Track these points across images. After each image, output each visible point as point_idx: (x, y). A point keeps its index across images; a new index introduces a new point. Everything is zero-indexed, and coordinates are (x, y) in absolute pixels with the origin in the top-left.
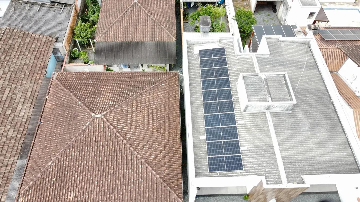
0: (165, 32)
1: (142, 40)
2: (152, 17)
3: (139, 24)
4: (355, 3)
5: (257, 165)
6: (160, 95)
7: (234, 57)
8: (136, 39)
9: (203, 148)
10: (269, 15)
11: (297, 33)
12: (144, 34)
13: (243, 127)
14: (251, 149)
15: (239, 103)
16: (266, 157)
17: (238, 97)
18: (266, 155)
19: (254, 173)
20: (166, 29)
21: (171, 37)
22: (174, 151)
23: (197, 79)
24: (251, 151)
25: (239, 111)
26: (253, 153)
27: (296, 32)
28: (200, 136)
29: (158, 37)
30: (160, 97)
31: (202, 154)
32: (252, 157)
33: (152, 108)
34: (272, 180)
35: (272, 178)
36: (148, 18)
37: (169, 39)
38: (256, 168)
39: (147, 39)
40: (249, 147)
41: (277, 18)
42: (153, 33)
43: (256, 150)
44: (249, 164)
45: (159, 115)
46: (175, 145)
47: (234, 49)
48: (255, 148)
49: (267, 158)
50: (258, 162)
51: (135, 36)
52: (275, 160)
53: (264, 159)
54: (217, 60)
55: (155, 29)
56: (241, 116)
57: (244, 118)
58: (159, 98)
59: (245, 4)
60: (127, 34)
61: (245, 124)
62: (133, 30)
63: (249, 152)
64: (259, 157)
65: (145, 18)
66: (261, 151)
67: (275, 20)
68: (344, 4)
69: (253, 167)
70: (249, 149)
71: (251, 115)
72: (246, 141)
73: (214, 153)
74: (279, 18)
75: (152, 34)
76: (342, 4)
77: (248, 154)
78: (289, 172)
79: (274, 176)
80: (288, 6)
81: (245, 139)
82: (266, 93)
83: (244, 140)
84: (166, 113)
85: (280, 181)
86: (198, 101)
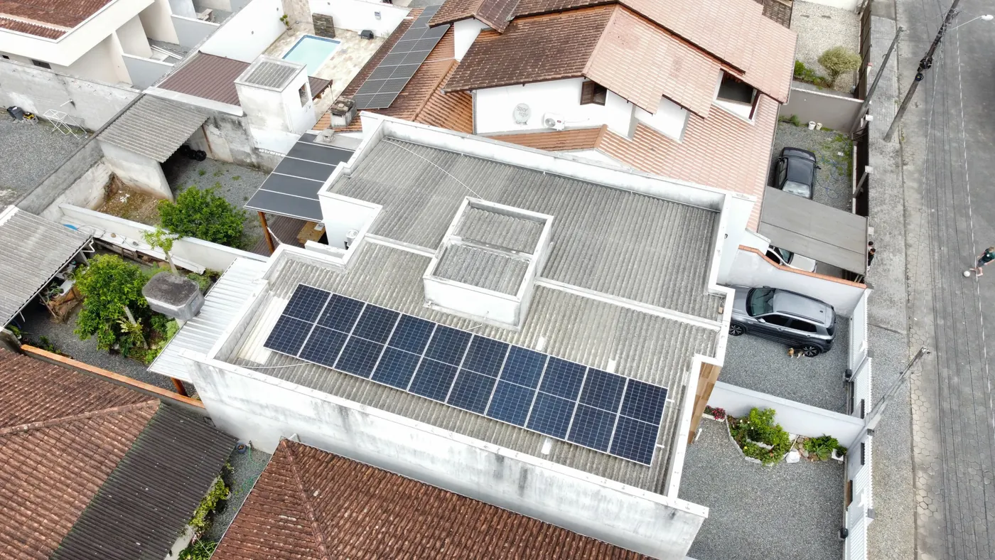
0: (111, 415)
1: (83, 502)
2: (25, 427)
3: (17, 481)
4: (288, 29)
5: (662, 359)
6: (354, 515)
7: (342, 277)
8: (64, 522)
9: (577, 455)
10: (202, 174)
11: (330, 142)
12: (68, 486)
13: (557, 345)
14: (618, 352)
15: (487, 326)
16: (649, 333)
17: (470, 321)
18: (643, 332)
19: (678, 374)
20: (104, 408)
21: (140, 409)
22: (547, 540)
23: (358, 391)
24: (623, 356)
25: (510, 335)
26: (631, 353)
27: (324, 142)
28: (540, 450)
29: (114, 446)
30: (361, 517)
31: (595, 466)
32: (640, 360)
33: (392, 551)
34: (703, 345)
35: (700, 345)
36: (18, 440)
37: (145, 418)
38: (667, 364)
39: (94, 486)
40: (611, 355)
41: (224, 163)
42: (86, 455)
43: (624, 345)
44: (654, 375)
45: (424, 541)
46: (528, 533)
47: (317, 269)
48: (618, 345)
49: (652, 334)
50: (654, 354)
51: (52, 521)
52: (659, 321)
53: (651, 339)
54: (330, 317)
55: (73, 441)
56: (526, 338)
57: (533, 334)
58: (363, 520)
59: (123, 200)
60: (24, 542)
61: (551, 337)
62: (22, 515)
63: (626, 361)
64: (643, 347)
65: (10, 452)
66: (630, 336)
67: (228, 171)
68: (276, 47)
69: (663, 370)
70: (617, 358)
71: (531, 314)
72: (595, 356)
73: (603, 434)
74: (231, 159)
75: (87, 459)
76: (272, 48)
77: (628, 365)
78: (693, 309)
79: (695, 339)
80: (235, 118)
81: (589, 354)
82: (503, 254)
83: (591, 357)
84: (420, 518)
85: (710, 333)
86: (432, 415)
